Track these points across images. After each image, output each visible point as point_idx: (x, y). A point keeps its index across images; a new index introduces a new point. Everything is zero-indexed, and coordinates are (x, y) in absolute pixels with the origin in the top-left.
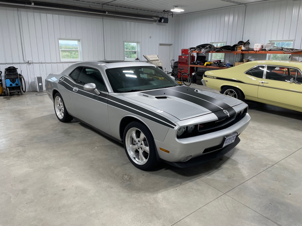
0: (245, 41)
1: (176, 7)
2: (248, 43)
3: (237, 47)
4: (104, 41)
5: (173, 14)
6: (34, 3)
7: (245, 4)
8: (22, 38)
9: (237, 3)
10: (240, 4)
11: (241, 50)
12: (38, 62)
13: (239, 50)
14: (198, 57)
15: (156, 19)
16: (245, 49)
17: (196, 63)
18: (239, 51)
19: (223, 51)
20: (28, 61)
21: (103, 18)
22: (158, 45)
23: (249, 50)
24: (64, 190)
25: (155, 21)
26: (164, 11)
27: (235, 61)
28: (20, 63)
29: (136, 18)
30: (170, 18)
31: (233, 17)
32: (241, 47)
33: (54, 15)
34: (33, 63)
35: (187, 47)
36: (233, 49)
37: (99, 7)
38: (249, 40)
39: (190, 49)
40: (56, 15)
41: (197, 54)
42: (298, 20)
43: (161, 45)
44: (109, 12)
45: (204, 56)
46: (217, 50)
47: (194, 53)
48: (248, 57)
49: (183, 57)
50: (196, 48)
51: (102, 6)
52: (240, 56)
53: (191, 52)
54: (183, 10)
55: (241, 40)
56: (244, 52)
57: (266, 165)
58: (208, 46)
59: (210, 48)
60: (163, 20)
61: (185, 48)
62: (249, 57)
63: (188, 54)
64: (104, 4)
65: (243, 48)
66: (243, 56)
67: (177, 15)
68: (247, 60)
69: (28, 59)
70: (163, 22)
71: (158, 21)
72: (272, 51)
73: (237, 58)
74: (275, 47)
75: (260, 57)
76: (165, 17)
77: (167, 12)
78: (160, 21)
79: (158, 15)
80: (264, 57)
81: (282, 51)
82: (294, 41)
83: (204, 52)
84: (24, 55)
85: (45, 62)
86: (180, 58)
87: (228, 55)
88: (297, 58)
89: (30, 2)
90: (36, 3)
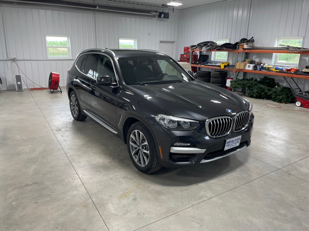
0: (248, 39)
2: (252, 41)
3: (239, 45)
4: (96, 37)
5: (173, 8)
14: (201, 55)
15: (155, 14)
16: (248, 48)
17: (197, 63)
18: (241, 49)
19: (223, 49)
22: (158, 42)
23: (253, 48)
25: (155, 16)
26: (163, 5)
27: (236, 61)
29: (132, 13)
30: (171, 14)
32: (243, 46)
35: (189, 45)
36: (234, 48)
37: (90, 2)
38: (253, 37)
39: (191, 47)
41: (200, 52)
42: (308, 14)
43: (161, 42)
44: (100, 6)
46: (218, 48)
47: (196, 52)
48: (252, 57)
49: (185, 55)
50: (197, 46)
52: (243, 55)
53: (192, 50)
54: (181, 4)
55: (246, 38)
56: (246, 51)
58: (209, 44)
59: (212, 46)
60: (163, 16)
61: (187, 46)
62: (254, 57)
63: (189, 52)
65: (246, 46)
66: (247, 55)
67: (180, 10)
68: (249, 60)
69: (13, 57)
70: (164, 18)
71: (157, 17)
72: (277, 50)
73: (241, 58)
74: (281, 45)
75: (265, 57)
76: (165, 11)
77: (167, 6)
78: (160, 16)
79: (157, 10)
80: (270, 57)
81: (288, 50)
82: (304, 38)
83: (204, 51)
84: (8, 52)
85: (31, 59)
86: (182, 57)
87: (231, 54)
88: (307, 58)
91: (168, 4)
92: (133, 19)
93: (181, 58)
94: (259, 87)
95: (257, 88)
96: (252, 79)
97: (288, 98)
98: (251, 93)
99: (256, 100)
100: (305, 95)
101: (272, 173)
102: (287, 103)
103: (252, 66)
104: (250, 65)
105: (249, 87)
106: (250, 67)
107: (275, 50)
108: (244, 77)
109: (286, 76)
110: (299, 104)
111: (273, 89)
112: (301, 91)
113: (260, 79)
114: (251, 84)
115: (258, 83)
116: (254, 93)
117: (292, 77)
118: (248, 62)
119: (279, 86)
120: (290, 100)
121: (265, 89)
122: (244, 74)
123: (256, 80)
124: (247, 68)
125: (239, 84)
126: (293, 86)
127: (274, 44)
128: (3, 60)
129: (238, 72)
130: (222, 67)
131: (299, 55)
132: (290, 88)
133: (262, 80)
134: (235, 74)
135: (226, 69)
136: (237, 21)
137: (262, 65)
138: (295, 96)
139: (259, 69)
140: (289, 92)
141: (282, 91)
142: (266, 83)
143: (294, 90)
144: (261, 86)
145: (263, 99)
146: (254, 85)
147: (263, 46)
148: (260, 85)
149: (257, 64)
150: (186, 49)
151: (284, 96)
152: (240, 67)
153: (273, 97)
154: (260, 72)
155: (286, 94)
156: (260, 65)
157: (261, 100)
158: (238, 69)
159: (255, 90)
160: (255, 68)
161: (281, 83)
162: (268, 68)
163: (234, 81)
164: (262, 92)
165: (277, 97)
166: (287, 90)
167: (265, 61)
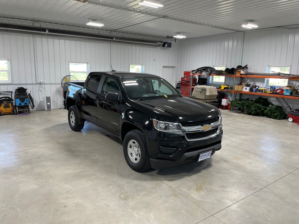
0: (243, 66)
1: (178, 33)
2: (246, 67)
3: (236, 71)
5: (176, 40)
6: (48, 30)
7: (243, 31)
8: (36, 61)
9: (235, 30)
10: (238, 32)
11: (240, 74)
12: (49, 83)
13: (239, 73)
14: (200, 79)
15: (160, 44)
16: (244, 73)
18: (238, 75)
19: (223, 74)
20: (40, 82)
21: (110, 44)
22: (162, 67)
23: (247, 74)
24: (65, 207)
25: (159, 46)
26: (168, 37)
27: (234, 84)
28: (33, 84)
29: (142, 43)
30: (173, 43)
31: (232, 43)
32: (240, 72)
33: (66, 41)
35: (189, 69)
36: (232, 73)
37: (107, 34)
38: (247, 65)
39: (192, 72)
40: (68, 41)
41: (199, 76)
42: (294, 47)
43: (164, 67)
44: (116, 38)
45: (205, 78)
47: (196, 76)
49: (185, 79)
50: (196, 71)
51: (110, 33)
52: (239, 79)
53: (193, 74)
54: (185, 37)
55: (240, 65)
56: (243, 76)
57: (255, 189)
58: (209, 70)
59: (212, 71)
60: (166, 45)
61: (187, 70)
62: (248, 81)
63: (190, 76)
64: (112, 31)
65: (242, 72)
67: (180, 40)
68: (245, 84)
70: (167, 47)
71: (162, 46)
72: (269, 75)
73: (237, 81)
74: (273, 72)
75: (259, 81)
76: (169, 42)
77: (172, 37)
78: (164, 46)
79: (162, 40)
80: (263, 81)
81: (279, 76)
82: (291, 67)
83: (205, 75)
84: (37, 76)
85: (56, 83)
86: (183, 80)
87: (228, 78)
88: (294, 83)
89: (44, 30)
90: (51, 30)
91: (174, 37)
92: (142, 48)
93: (181, 81)
94: (256, 106)
95: (254, 106)
96: (248, 99)
97: (281, 114)
98: (249, 111)
99: (254, 117)
100: (295, 112)
101: (295, 171)
102: (281, 119)
103: (248, 88)
104: (247, 87)
105: (247, 106)
106: (246, 90)
107: (267, 75)
108: (240, 97)
109: (278, 97)
111: (267, 107)
112: (291, 109)
113: (256, 99)
114: (249, 104)
115: (255, 103)
116: (252, 111)
117: (283, 98)
118: (245, 85)
119: (273, 105)
120: (283, 116)
121: (261, 108)
122: (240, 95)
123: (252, 99)
124: (244, 90)
125: (238, 104)
126: (285, 105)
127: (265, 70)
129: (236, 94)
130: (223, 88)
131: (287, 80)
132: (282, 107)
133: (257, 100)
134: (233, 95)
135: (225, 90)
136: (232, 51)
137: (257, 87)
138: (287, 113)
139: (254, 91)
140: (282, 110)
141: (276, 109)
142: (261, 102)
143: (286, 109)
144: (258, 105)
145: (260, 116)
146: (251, 104)
147: (256, 72)
148: (257, 104)
149: (252, 87)
151: (279, 113)
152: (238, 89)
153: (269, 114)
154: (256, 93)
155: (280, 112)
156: (255, 88)
157: (259, 117)
158: (236, 91)
159: (253, 109)
160: (251, 90)
161: (273, 103)
162: (263, 90)
163: (234, 101)
164: (259, 110)
165: (273, 114)
166: (279, 109)
167: (258, 84)
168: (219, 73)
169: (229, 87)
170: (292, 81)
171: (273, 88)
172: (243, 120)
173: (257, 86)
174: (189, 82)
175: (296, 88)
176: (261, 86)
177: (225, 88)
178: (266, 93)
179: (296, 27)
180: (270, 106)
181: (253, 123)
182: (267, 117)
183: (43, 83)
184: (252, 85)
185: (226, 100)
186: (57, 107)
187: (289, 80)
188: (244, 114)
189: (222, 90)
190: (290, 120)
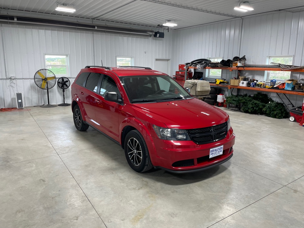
0: (241, 57)
1: (168, 21)
2: (244, 58)
3: (232, 63)
4: (94, 56)
5: (168, 29)
6: (17, 18)
7: (241, 17)
9: (232, 16)
10: (236, 18)
14: (195, 72)
15: (151, 33)
16: (241, 65)
18: (234, 67)
19: (218, 67)
20: (11, 77)
21: (93, 33)
22: (154, 60)
23: (245, 66)
25: (150, 36)
26: (159, 25)
27: (230, 77)
29: (129, 32)
30: (165, 32)
31: (229, 32)
32: (236, 64)
34: (16, 79)
35: (184, 63)
37: (89, 22)
38: (245, 56)
39: (186, 65)
41: (195, 70)
42: (297, 34)
43: (157, 60)
44: (98, 27)
45: (200, 72)
46: (212, 66)
47: (191, 69)
48: (245, 74)
49: (180, 73)
50: (191, 64)
51: (92, 21)
52: (236, 73)
53: (187, 68)
54: (176, 25)
55: (238, 56)
56: (240, 69)
58: (203, 62)
59: (207, 63)
60: (158, 35)
61: (182, 63)
62: (247, 74)
63: (184, 70)
64: (94, 19)
65: (239, 64)
66: (240, 73)
67: (175, 30)
68: (243, 77)
69: (11, 75)
70: (159, 37)
71: (153, 36)
72: (269, 67)
74: (273, 63)
76: (160, 31)
77: (162, 26)
78: (155, 36)
79: (153, 30)
80: (262, 74)
81: (279, 67)
82: (294, 56)
83: (199, 68)
84: (7, 71)
85: (30, 78)
86: (177, 74)
87: (225, 71)
88: (298, 75)
89: (12, 18)
90: (19, 18)
91: (164, 25)
92: (130, 39)
93: (176, 75)
94: (253, 102)
95: (251, 103)
96: (246, 95)
97: (282, 113)
98: (246, 108)
99: (251, 115)
100: (298, 110)
102: (282, 118)
103: (245, 82)
104: (244, 81)
105: (244, 103)
106: (243, 84)
107: (267, 67)
108: (237, 93)
109: (279, 92)
110: (293, 118)
111: (267, 105)
112: (293, 106)
113: (254, 95)
114: (246, 100)
115: (252, 99)
116: (249, 109)
117: (284, 94)
118: (242, 79)
119: (272, 101)
120: (284, 115)
121: (259, 105)
122: (238, 90)
123: (250, 96)
124: (241, 85)
125: (234, 100)
126: (286, 102)
127: (265, 62)
128: (2, 79)
129: (232, 88)
130: (218, 82)
131: (290, 72)
132: (283, 104)
133: (256, 96)
134: (229, 90)
135: (220, 85)
136: (229, 40)
138: (288, 111)
139: (252, 86)
140: (282, 107)
141: (276, 106)
142: (260, 99)
143: (287, 106)
144: (256, 101)
145: (258, 114)
146: (248, 101)
147: (255, 64)
148: (254, 101)
149: (250, 81)
150: (181, 67)
151: (279, 112)
152: (234, 83)
153: (267, 112)
154: (253, 88)
155: (281, 110)
156: (254, 82)
157: (256, 116)
158: (232, 86)
159: (250, 106)
160: (249, 84)
161: (274, 99)
162: (261, 84)
163: (229, 97)
164: (256, 108)
165: (272, 112)
166: (280, 106)
167: (257, 78)
168: (215, 66)
169: (225, 81)
170: (295, 74)
171: (273, 82)
172: (236, 120)
173: (255, 80)
174: (184, 76)
175: (299, 81)
176: (261, 80)
177: (220, 83)
178: (265, 87)
179: (299, 10)
180: (270, 103)
181: (247, 123)
182: (266, 116)
183: (14, 78)
184: (250, 79)
185: (222, 96)
186: (32, 105)
187: (291, 73)
188: (241, 111)
189: (217, 84)
190: (292, 119)
